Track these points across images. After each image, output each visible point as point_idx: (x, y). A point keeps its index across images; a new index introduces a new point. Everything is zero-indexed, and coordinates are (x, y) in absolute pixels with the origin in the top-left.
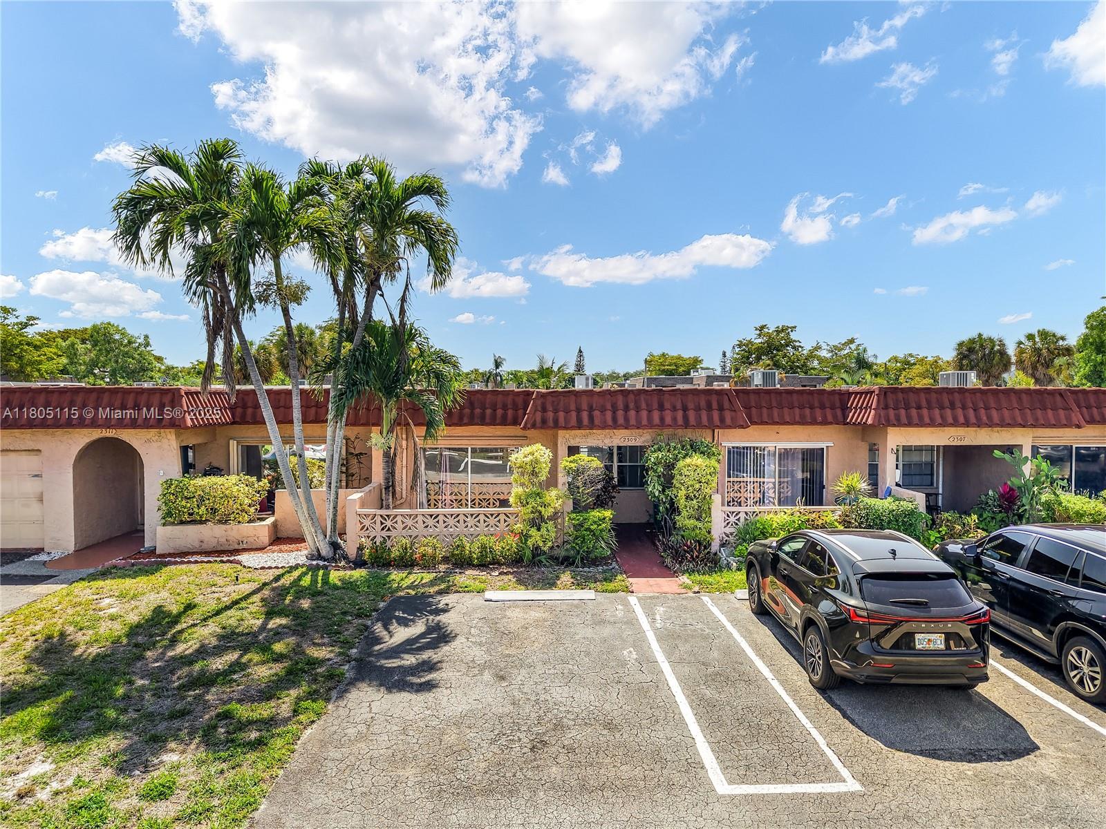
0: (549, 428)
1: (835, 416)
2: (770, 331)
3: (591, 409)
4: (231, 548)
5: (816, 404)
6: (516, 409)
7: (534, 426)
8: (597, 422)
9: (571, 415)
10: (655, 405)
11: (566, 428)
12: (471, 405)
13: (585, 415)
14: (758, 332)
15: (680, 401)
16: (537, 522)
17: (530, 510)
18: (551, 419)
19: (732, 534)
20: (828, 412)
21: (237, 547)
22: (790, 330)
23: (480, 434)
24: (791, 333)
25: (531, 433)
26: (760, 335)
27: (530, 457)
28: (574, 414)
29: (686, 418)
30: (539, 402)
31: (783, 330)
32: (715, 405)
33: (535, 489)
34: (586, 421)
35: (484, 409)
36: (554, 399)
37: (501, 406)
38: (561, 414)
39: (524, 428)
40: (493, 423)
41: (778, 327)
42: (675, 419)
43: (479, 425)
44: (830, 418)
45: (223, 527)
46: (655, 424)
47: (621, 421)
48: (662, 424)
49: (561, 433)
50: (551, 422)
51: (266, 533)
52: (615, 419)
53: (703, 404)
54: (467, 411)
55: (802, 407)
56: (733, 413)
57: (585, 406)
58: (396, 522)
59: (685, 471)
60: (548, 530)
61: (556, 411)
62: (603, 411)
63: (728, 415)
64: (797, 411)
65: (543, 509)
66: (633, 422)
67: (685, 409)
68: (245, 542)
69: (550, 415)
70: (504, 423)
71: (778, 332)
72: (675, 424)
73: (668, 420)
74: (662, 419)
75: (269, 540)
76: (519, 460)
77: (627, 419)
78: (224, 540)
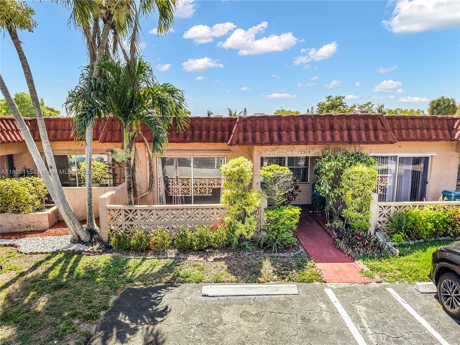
0: (248, 144)
1: (444, 135)
2: (333, 99)
3: (280, 130)
4: (22, 230)
5: (432, 127)
6: (223, 130)
7: (238, 143)
8: (284, 139)
9: (265, 135)
10: (327, 127)
11: (261, 144)
12: (192, 128)
13: (275, 134)
14: (327, 99)
15: (345, 123)
16: (242, 217)
17: (237, 208)
18: (250, 137)
19: (384, 222)
20: (440, 132)
21: (26, 229)
22: (342, 98)
23: (199, 148)
24: (342, 100)
25: (236, 148)
26: (328, 101)
27: (237, 168)
28: (267, 133)
29: (350, 136)
30: (241, 125)
31: (339, 98)
32: (371, 127)
33: (240, 191)
34: (276, 138)
35: (201, 130)
36: (253, 123)
37: (213, 129)
38: (258, 134)
39: (231, 144)
40: (208, 140)
41: (337, 97)
42: (342, 137)
43: (198, 142)
44: (441, 137)
45: (16, 215)
46: (327, 140)
47: (302, 138)
48: (333, 140)
49: (256, 148)
50: (250, 139)
51: (47, 220)
52: (297, 137)
53: (362, 126)
54: (189, 132)
55: (421, 129)
56: (385, 133)
57: (275, 128)
58: (136, 215)
59: (352, 176)
60: (250, 223)
61: (254, 132)
62: (289, 131)
63: (381, 134)
64: (418, 131)
65: (247, 208)
66: (311, 139)
67: (349, 129)
68: (32, 226)
69: (250, 134)
70: (215, 140)
71: (337, 99)
72: (342, 141)
73: (337, 138)
74: (333, 137)
75: (49, 224)
76: (228, 170)
77: (306, 137)
78: (16, 225)
